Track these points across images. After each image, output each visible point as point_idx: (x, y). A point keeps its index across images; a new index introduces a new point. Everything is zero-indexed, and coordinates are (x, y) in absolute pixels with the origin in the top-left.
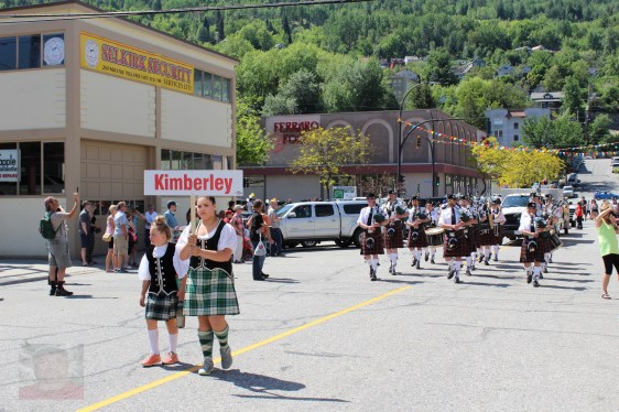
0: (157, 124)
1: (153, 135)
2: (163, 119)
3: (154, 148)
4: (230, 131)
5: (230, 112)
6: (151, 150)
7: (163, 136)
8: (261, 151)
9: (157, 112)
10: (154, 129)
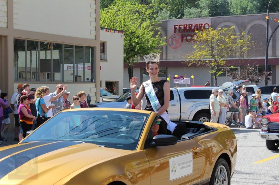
0: (10, 15)
1: (5, 25)
2: (15, 11)
3: (6, 37)
4: (94, 24)
5: (94, 7)
6: (4, 39)
7: (15, 27)
8: (152, 47)
9: (10, 4)
10: (6, 20)
